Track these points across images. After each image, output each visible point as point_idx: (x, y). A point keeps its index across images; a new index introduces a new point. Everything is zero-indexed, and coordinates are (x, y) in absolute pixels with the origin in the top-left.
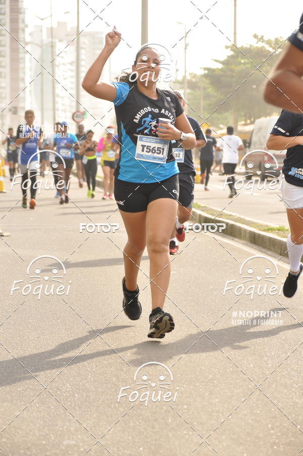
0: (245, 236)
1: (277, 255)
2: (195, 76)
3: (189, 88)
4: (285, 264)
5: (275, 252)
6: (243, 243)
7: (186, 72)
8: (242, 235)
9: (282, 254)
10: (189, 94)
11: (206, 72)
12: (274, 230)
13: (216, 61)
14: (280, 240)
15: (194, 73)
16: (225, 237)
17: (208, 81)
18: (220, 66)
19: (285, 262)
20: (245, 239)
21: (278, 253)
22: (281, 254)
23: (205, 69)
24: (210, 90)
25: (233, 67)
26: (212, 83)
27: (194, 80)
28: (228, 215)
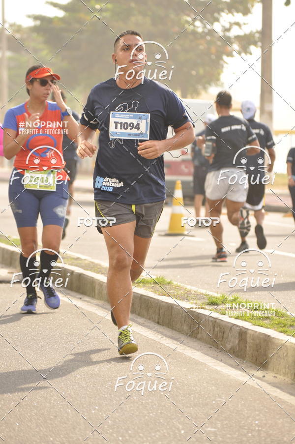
0: (100, 293)
1: (152, 324)
2: (19, 29)
3: (10, 48)
4: (165, 338)
5: (149, 319)
6: (97, 305)
7: (4, 21)
8: (97, 291)
9: (160, 321)
10: (10, 59)
11: (38, 23)
12: (148, 282)
13: (55, 5)
14: (158, 300)
15: (18, 23)
16: (68, 294)
17: (41, 39)
18: (61, 14)
19: (166, 336)
20: (100, 298)
21: (154, 321)
22: (158, 323)
23: (36, 18)
24: (44, 53)
25: (82, 15)
26: (47, 42)
27: (17, 36)
28: (74, 259)
